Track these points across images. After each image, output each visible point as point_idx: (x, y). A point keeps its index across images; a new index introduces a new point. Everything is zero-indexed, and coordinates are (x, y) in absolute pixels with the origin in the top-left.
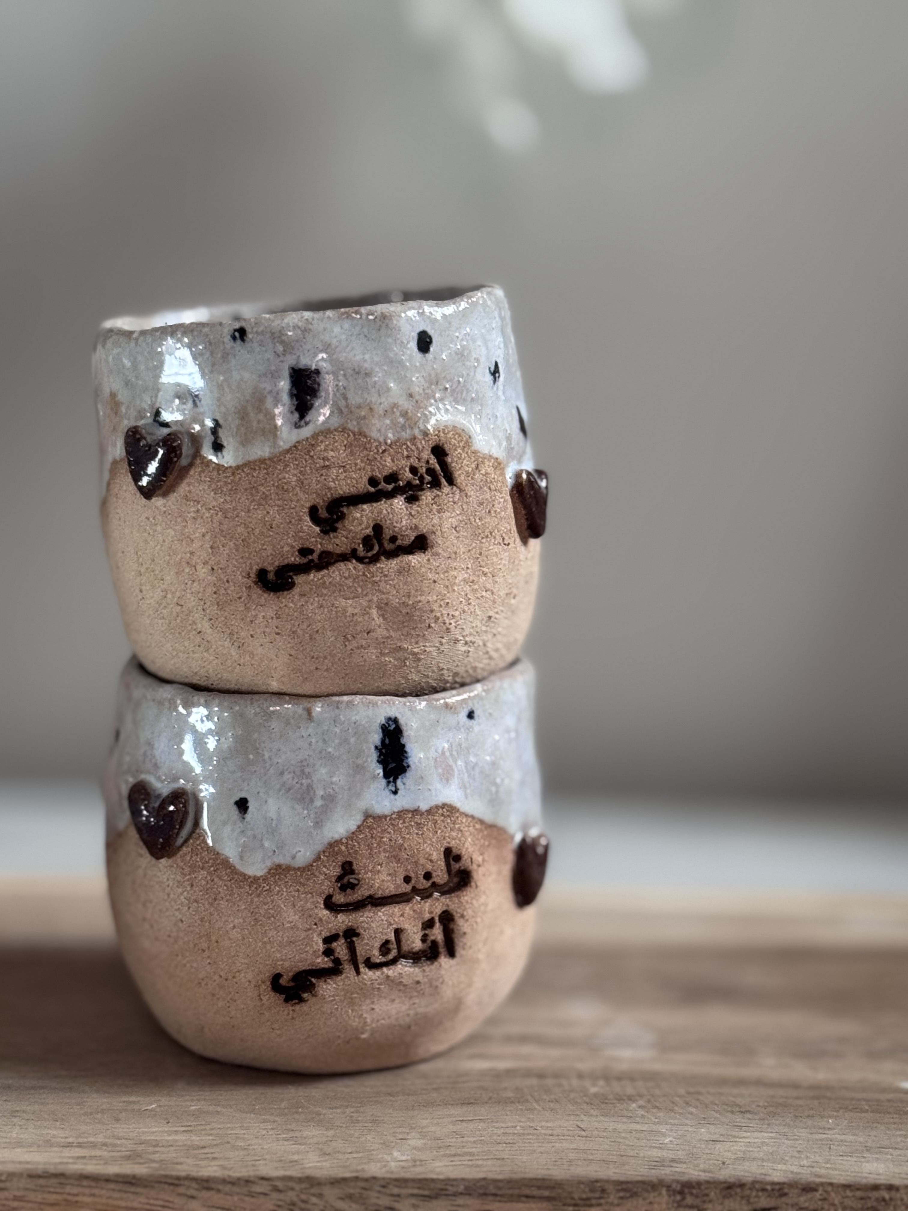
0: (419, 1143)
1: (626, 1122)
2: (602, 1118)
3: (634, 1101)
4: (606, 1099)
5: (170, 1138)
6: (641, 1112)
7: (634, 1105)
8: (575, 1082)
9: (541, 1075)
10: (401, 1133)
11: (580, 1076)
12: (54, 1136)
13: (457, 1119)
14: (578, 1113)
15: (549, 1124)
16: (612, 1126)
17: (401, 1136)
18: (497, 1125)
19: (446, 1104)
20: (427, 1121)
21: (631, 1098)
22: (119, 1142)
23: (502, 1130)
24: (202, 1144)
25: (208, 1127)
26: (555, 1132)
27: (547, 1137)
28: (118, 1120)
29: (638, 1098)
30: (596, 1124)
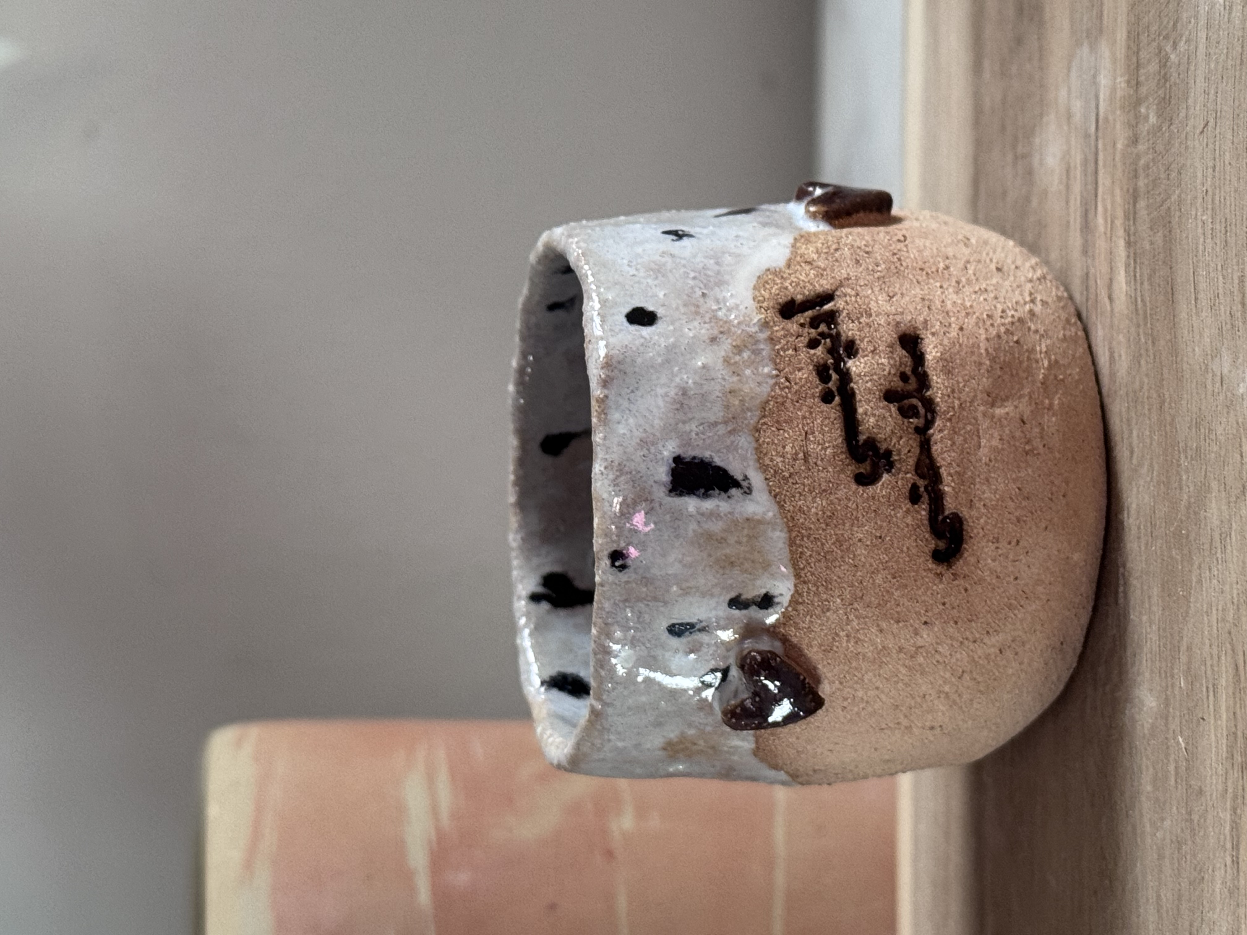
0: (1227, 358)
1: (1196, 65)
2: (1190, 101)
3: (1167, 59)
4: (1164, 99)
5: (1224, 716)
6: (1182, 44)
7: (1173, 57)
8: (1142, 147)
9: (1135, 196)
10: (1213, 384)
11: (1134, 140)
12: (1224, 883)
13: (1193, 307)
14: (1183, 136)
15: (1199, 175)
16: (1201, 83)
17: (1218, 385)
18: (1201, 247)
19: (1174, 326)
20: (1197, 349)
21: (1164, 63)
22: (1230, 790)
23: (1209, 240)
24: (1231, 671)
25: (1209, 663)
26: (1211, 164)
27: (1217, 174)
28: (1201, 792)
29: (1163, 53)
30: (1198, 108)
